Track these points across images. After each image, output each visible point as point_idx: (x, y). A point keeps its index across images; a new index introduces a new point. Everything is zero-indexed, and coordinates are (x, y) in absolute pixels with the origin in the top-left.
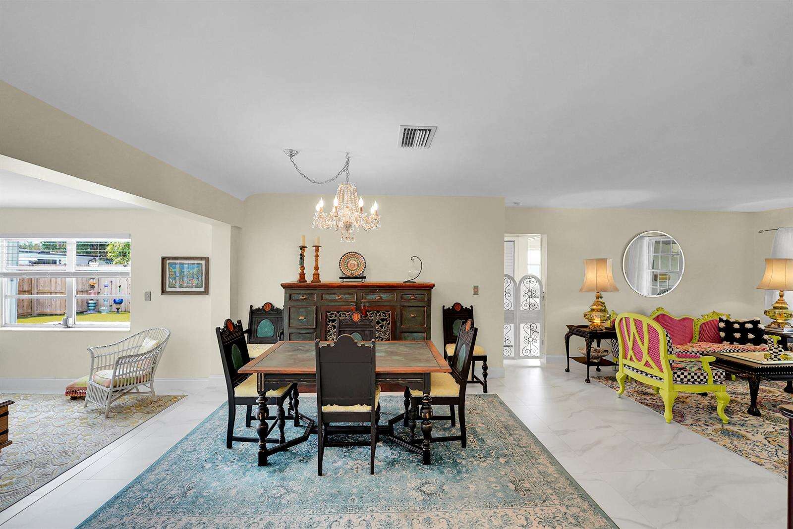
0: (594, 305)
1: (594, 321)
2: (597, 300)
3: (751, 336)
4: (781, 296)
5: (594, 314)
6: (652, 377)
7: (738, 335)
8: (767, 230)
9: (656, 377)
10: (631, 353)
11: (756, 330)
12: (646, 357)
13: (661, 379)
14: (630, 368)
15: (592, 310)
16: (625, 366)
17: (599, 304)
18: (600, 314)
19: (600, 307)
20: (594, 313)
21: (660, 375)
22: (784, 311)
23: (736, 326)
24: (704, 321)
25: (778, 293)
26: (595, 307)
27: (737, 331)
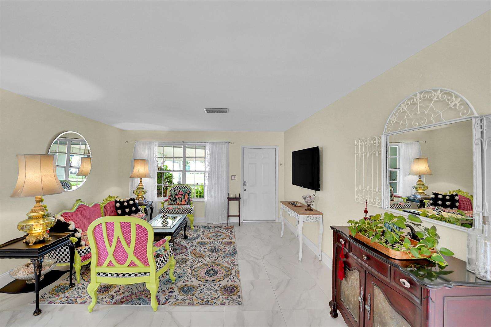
0: (33, 211)
1: (33, 232)
2: (38, 204)
3: (134, 209)
4: (141, 181)
5: (33, 223)
6: (136, 275)
7: (127, 210)
8: (130, 142)
9: (140, 273)
10: (110, 258)
11: (135, 205)
12: (132, 257)
13: (145, 273)
14: (107, 275)
15: (31, 218)
16: (99, 274)
17: (42, 209)
18: (42, 221)
19: (42, 213)
20: (33, 221)
21: (146, 269)
22: (142, 190)
23: (126, 204)
24: (105, 204)
25: (139, 179)
26: (35, 214)
27: (127, 207)
